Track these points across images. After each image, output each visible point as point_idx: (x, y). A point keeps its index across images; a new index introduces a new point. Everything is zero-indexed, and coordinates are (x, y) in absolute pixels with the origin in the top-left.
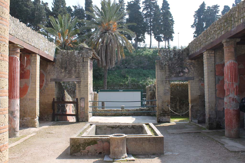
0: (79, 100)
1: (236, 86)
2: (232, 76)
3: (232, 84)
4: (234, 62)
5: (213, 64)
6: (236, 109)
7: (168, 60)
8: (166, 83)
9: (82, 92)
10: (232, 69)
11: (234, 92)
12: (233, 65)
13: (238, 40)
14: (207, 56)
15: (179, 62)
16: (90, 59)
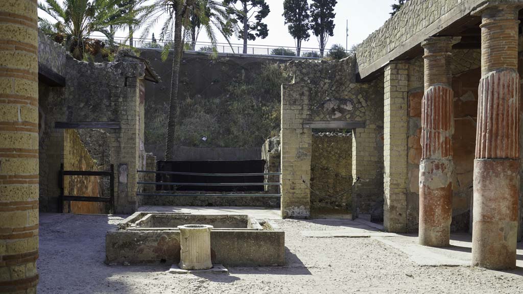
0: (116, 168)
1: (446, 138)
2: (439, 116)
3: (437, 134)
4: (444, 87)
5: (403, 92)
6: (443, 187)
7: (308, 84)
8: (303, 133)
9: (123, 151)
10: (439, 101)
11: (440, 151)
12: (441, 93)
13: (457, 40)
14: (391, 74)
15: (333, 89)
16: (140, 80)
